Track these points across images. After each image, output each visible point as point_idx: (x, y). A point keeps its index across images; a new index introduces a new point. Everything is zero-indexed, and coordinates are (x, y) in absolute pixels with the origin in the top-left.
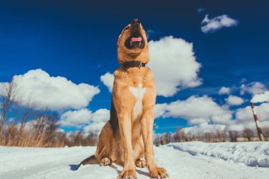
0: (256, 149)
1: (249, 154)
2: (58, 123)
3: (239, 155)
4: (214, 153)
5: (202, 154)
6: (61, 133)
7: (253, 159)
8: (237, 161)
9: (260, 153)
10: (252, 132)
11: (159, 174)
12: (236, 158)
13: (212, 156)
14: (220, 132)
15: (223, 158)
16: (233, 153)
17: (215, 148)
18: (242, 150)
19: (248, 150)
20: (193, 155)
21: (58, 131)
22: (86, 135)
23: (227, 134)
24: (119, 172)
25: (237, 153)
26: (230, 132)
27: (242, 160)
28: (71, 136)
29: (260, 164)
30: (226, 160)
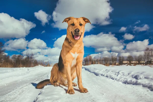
0: (128, 74)
1: (124, 77)
2: (3, 49)
3: (120, 77)
4: (108, 75)
5: (102, 75)
6: (5, 56)
7: (126, 80)
8: (119, 80)
9: (130, 77)
10: (133, 58)
11: (84, 91)
12: (118, 79)
13: (107, 76)
14: (114, 57)
15: (112, 78)
16: (117, 76)
17: (109, 72)
18: (122, 74)
19: (125, 74)
20: (96, 75)
21: (4, 55)
22: (25, 57)
23: (118, 58)
24: (65, 89)
25: (119, 76)
26: (120, 57)
27: (121, 80)
28: (13, 58)
29: (128, 82)
30: (113, 79)
